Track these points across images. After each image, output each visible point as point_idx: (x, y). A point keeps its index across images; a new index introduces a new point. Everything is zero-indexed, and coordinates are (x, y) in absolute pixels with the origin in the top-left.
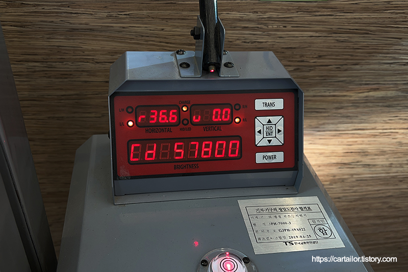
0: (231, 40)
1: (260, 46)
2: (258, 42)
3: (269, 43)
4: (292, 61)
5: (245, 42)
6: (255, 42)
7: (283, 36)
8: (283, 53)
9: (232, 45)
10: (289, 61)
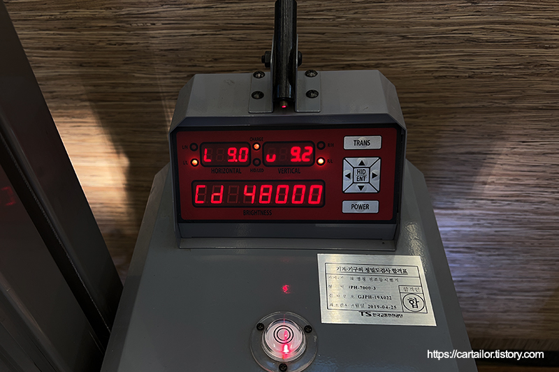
0: (92, 42)
1: (131, 49)
2: (127, 44)
3: (142, 45)
4: (180, 66)
5: (110, 44)
6: (123, 44)
7: (156, 35)
8: (164, 56)
9: (95, 48)
10: (177, 66)
